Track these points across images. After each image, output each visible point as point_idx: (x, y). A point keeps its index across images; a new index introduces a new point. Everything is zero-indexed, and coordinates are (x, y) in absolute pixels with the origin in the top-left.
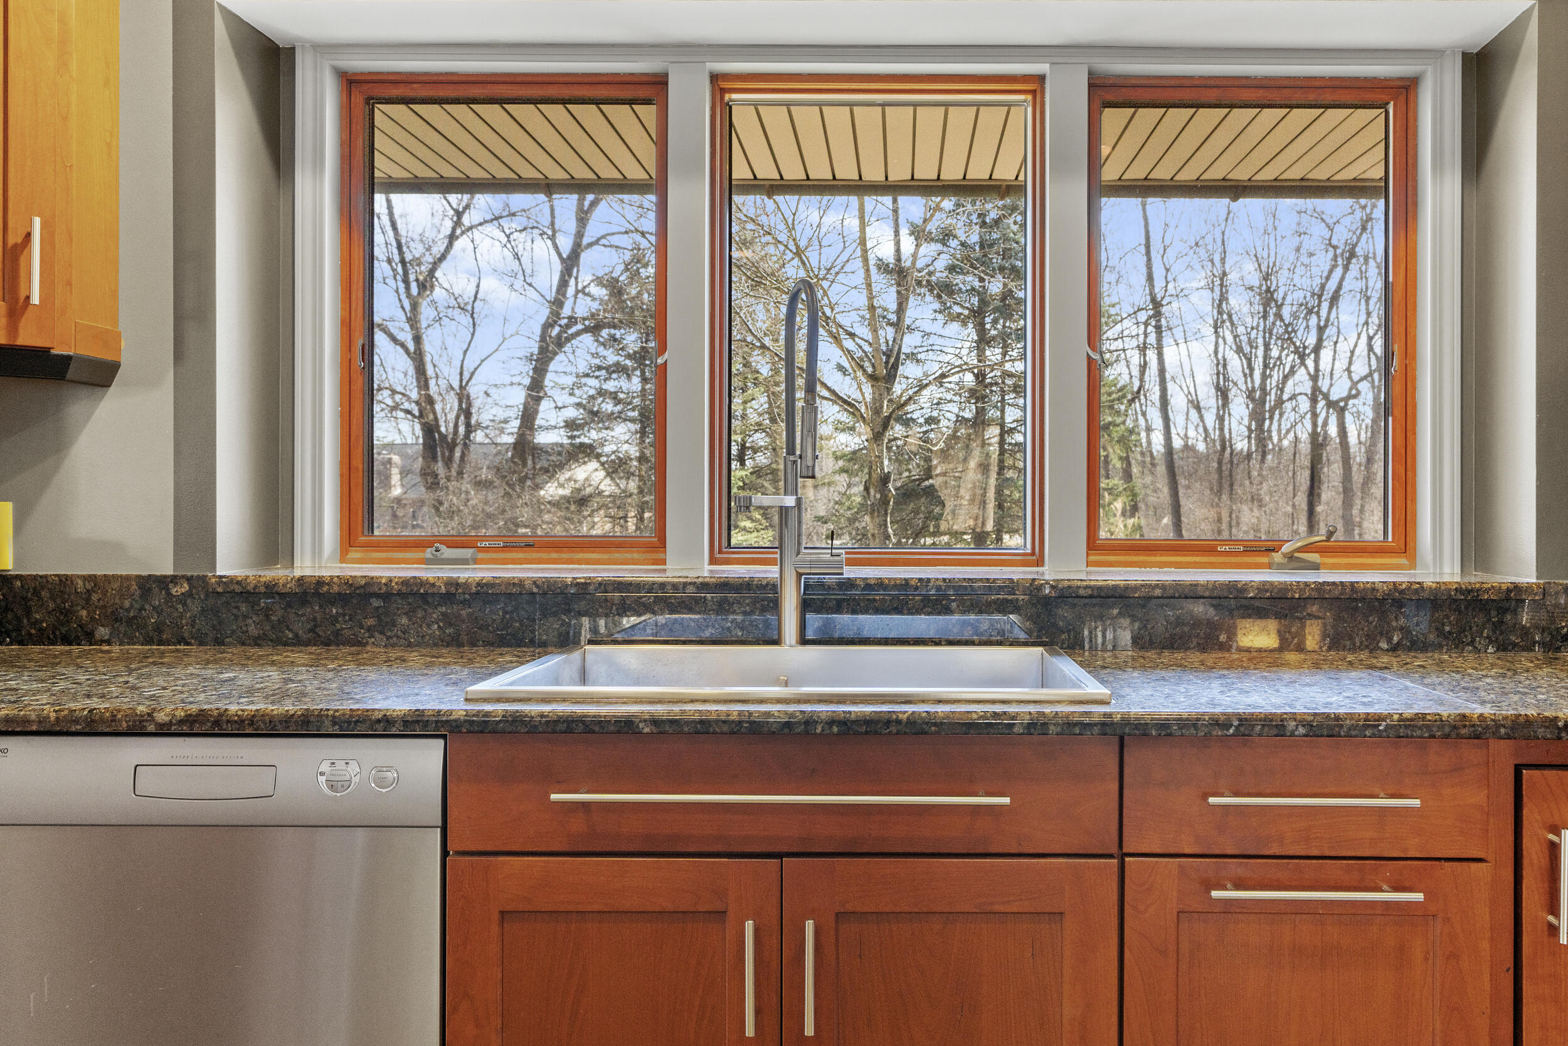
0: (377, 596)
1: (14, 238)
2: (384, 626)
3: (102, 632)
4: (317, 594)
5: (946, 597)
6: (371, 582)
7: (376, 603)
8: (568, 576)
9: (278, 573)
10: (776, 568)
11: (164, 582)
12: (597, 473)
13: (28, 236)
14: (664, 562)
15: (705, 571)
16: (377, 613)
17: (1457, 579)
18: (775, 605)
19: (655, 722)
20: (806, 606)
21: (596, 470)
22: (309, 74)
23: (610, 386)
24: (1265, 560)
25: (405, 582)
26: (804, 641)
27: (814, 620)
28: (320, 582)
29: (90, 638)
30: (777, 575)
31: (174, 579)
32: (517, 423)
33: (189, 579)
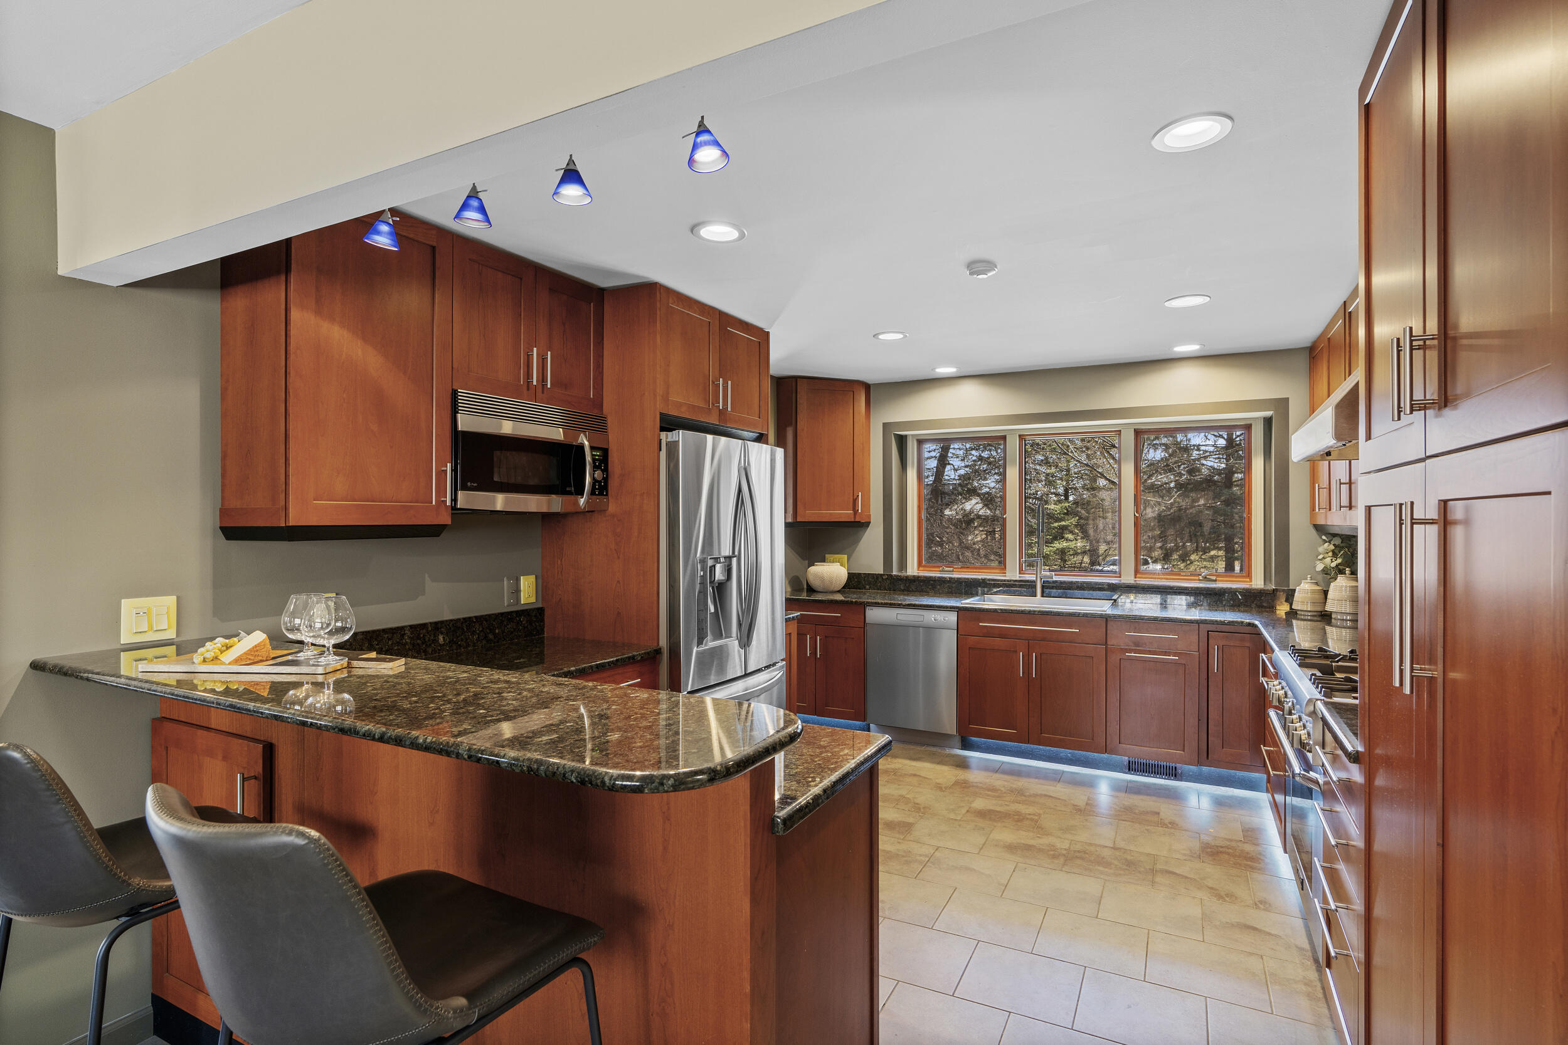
0: (932, 581)
1: (855, 497)
2: (934, 587)
3: (868, 587)
4: (918, 580)
5: (1083, 586)
6: (931, 577)
7: (932, 582)
8: (980, 577)
9: (903, 574)
10: (1035, 576)
11: (881, 575)
12: (977, 505)
13: (858, 496)
14: (1005, 573)
15: (1017, 576)
16: (932, 585)
17: (1262, 587)
18: (1035, 587)
19: (1001, 610)
20: (1043, 587)
21: (977, 503)
22: (911, 440)
23: (985, 454)
24: (1197, 578)
25: (939, 577)
26: (1042, 596)
27: (1047, 591)
28: (919, 577)
29: (865, 588)
30: (1035, 579)
31: (884, 575)
32: (932, 479)
33: (887, 575)
